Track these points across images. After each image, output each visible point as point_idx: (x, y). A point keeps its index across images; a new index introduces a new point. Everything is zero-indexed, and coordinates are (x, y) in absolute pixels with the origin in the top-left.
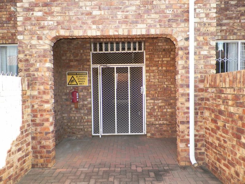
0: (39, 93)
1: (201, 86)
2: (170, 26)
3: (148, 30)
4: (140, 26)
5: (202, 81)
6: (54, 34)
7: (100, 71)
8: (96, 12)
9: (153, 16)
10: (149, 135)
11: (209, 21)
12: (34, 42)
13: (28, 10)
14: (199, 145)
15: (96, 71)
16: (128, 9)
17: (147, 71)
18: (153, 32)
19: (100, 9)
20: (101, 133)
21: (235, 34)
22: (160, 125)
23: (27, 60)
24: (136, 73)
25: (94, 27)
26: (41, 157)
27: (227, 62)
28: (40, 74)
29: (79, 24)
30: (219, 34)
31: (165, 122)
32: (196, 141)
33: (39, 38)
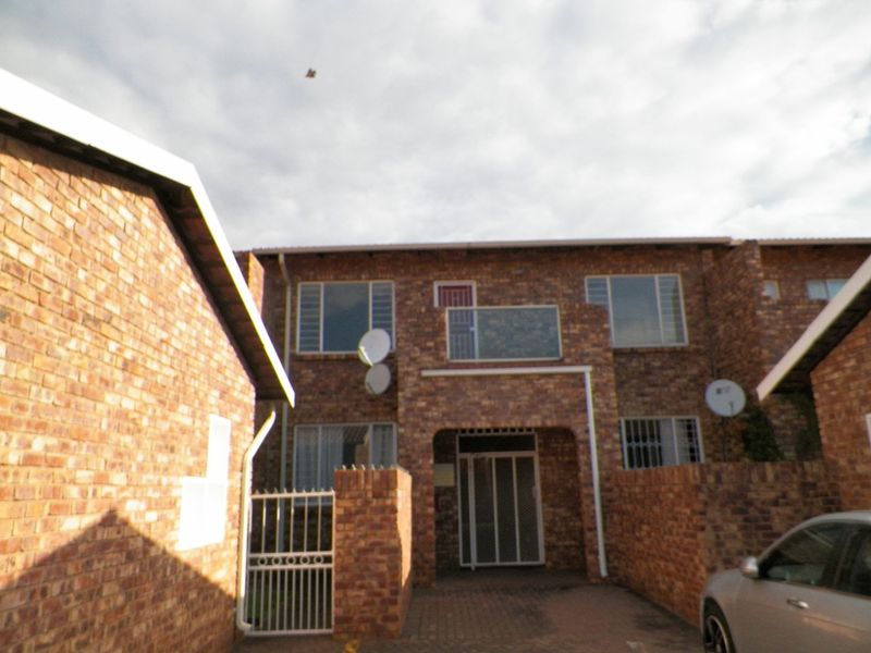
0: (422, 494)
1: (608, 485)
2: (568, 417)
3: (543, 422)
4: (534, 417)
5: (608, 479)
6: (439, 426)
7: (471, 464)
8: (485, 402)
9: (549, 406)
10: (549, 564)
11: (610, 411)
12: (417, 435)
13: (410, 400)
14: (611, 557)
15: (464, 463)
16: (522, 398)
17: (541, 463)
18: (549, 423)
19: (490, 398)
20: (474, 563)
21: (663, 407)
22: (566, 547)
23: (408, 456)
24: (526, 465)
25: (484, 418)
26: (424, 574)
27: (660, 448)
28: (423, 472)
29: (466, 415)
30: (642, 408)
31: (573, 543)
32: (607, 553)
33: (423, 431)
